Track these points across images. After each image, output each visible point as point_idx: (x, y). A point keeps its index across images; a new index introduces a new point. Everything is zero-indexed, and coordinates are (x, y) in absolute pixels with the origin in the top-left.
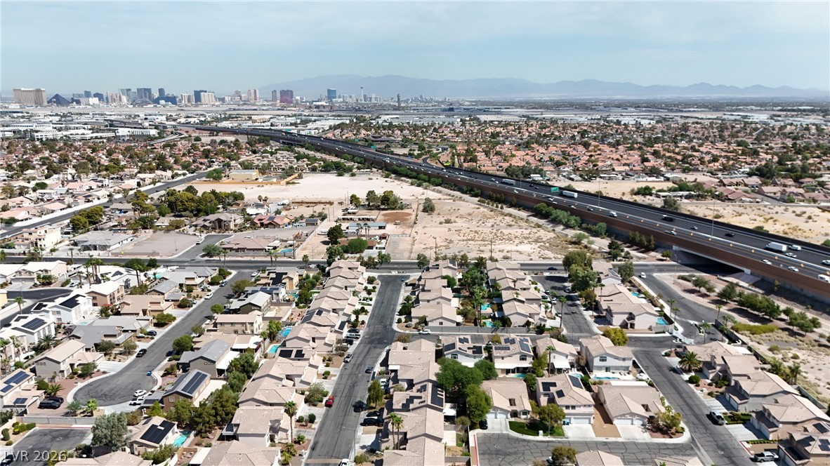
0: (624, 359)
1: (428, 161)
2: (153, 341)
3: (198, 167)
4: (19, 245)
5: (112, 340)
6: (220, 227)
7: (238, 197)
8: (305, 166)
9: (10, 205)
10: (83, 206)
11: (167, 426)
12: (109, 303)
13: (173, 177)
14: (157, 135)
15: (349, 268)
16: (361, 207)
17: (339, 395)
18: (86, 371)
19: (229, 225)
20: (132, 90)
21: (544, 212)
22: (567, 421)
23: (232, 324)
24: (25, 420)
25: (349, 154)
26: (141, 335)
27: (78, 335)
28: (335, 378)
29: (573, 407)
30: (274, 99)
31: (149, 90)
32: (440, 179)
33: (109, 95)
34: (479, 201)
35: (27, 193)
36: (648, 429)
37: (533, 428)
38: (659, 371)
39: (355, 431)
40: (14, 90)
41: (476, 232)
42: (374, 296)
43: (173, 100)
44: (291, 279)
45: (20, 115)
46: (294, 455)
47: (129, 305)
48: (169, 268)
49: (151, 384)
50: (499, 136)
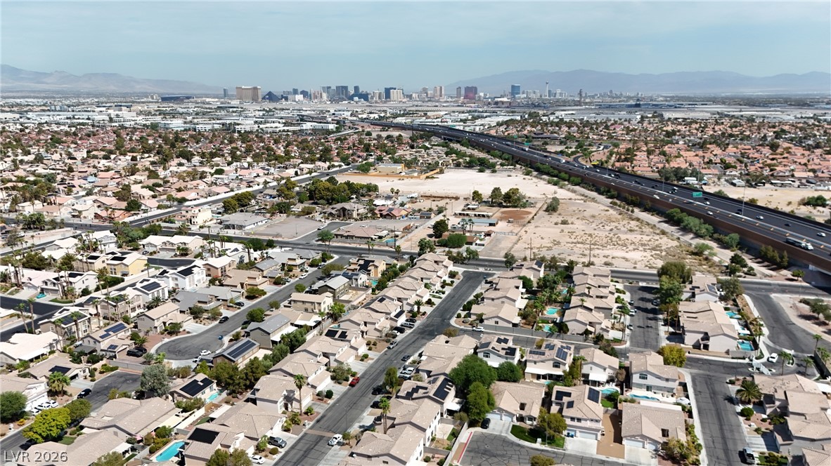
0: (667, 380)
1: (580, 160)
2: (239, 311)
3: (354, 159)
4: (178, 221)
5: (203, 306)
6: (344, 215)
7: (372, 189)
8: (451, 162)
9: (188, 187)
10: (244, 190)
11: (207, 383)
12: (220, 275)
13: (329, 168)
14: (335, 130)
15: (436, 262)
16: (484, 204)
17: (367, 377)
18: (173, 329)
19: (352, 214)
20: (332, 88)
21: (675, 218)
22: (572, 433)
23: (303, 302)
24: (111, 364)
25: (499, 151)
26: (231, 304)
27: (178, 299)
28: (371, 362)
29: (579, 420)
30: (459, 95)
31: (345, 88)
32: (580, 179)
33: (313, 92)
34: (611, 203)
35: (205, 177)
36: (659, 455)
37: (534, 434)
38: (711, 398)
39: (363, 411)
40: (237, 88)
41: (590, 235)
42: (448, 290)
43: (365, 97)
44: (376, 267)
45: (235, 109)
46: (298, 424)
47: (231, 277)
48: (283, 249)
49: (218, 346)
50: (675, 135)
